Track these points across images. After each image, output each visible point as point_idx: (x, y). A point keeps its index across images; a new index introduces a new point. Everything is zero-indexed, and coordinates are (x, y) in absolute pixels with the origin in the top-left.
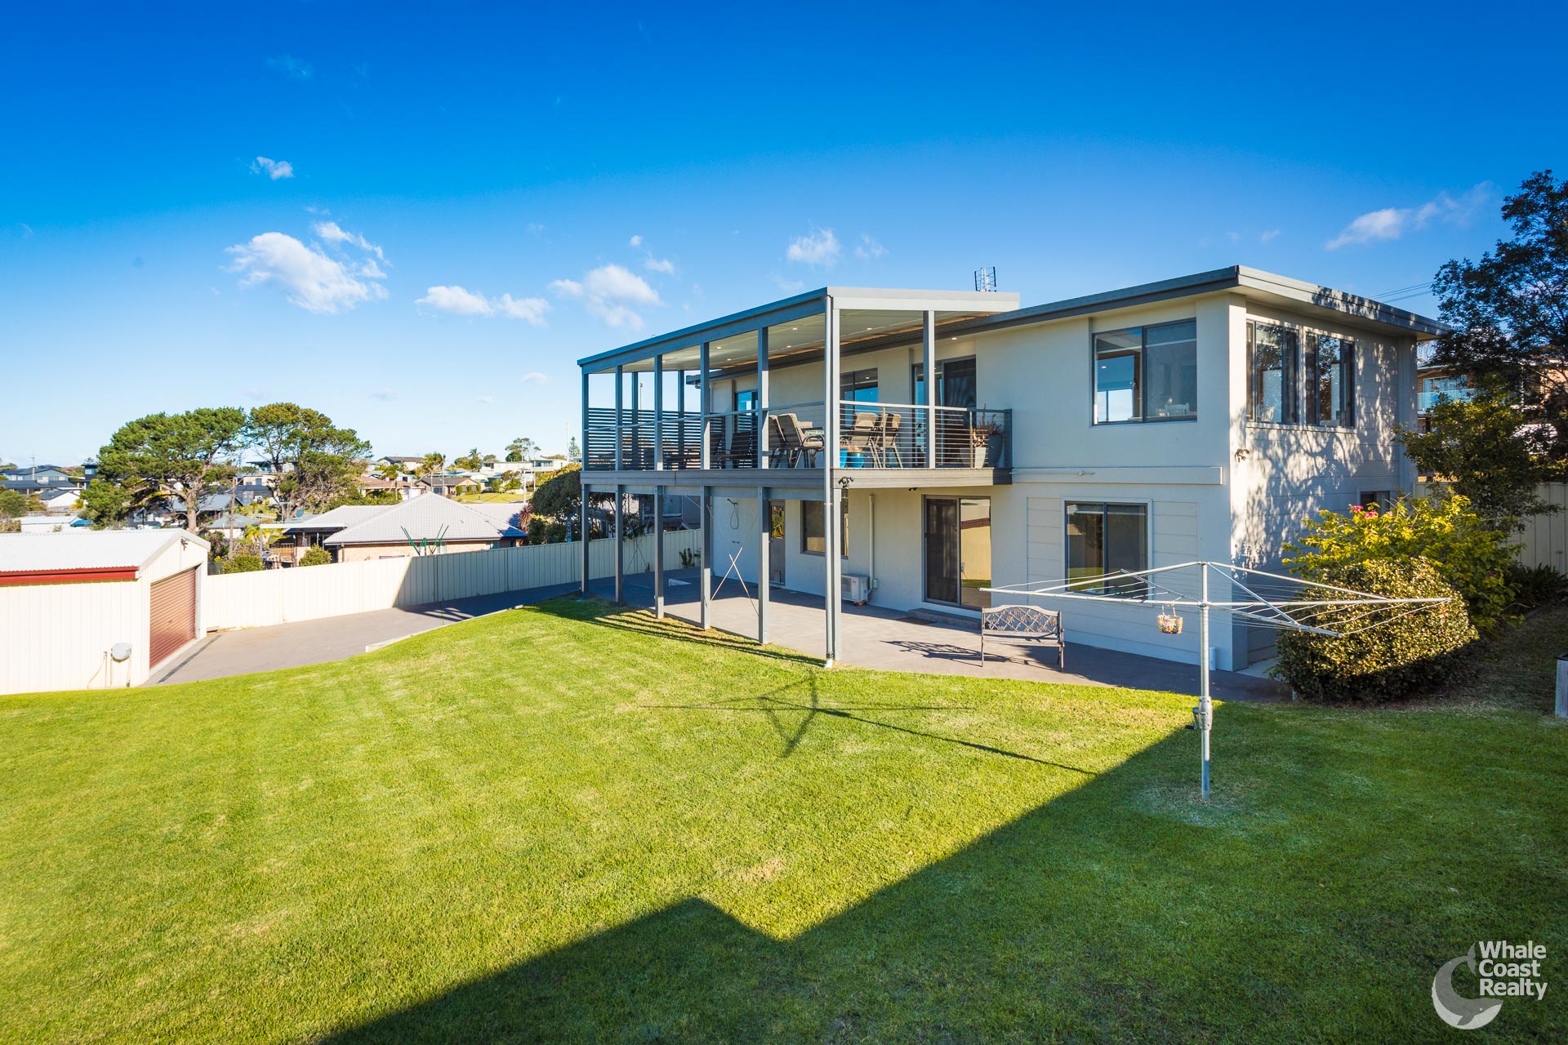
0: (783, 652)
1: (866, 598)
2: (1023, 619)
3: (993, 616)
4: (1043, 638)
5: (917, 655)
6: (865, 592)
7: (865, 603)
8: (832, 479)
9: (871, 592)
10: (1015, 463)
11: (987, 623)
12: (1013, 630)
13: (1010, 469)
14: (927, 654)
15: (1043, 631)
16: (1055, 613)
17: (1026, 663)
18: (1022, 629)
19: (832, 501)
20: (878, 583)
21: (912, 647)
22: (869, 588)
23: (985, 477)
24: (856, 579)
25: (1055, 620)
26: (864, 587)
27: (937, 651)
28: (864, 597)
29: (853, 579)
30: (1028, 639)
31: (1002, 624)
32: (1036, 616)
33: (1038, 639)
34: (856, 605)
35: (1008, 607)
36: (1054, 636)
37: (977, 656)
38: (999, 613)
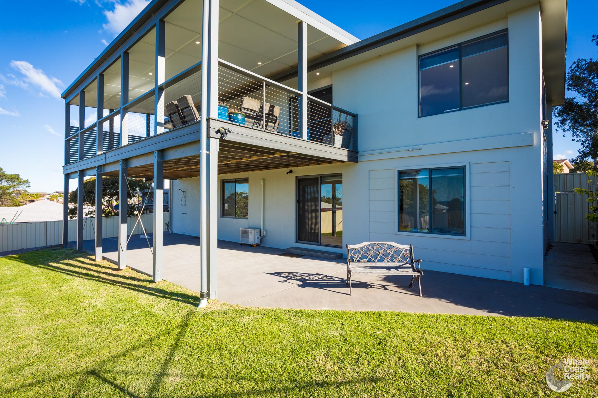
0: (170, 290)
1: (259, 242)
2: (381, 253)
3: (356, 251)
4: (399, 267)
5: (293, 285)
6: (258, 238)
7: (258, 245)
8: (208, 128)
9: (262, 238)
10: (360, 149)
11: (352, 257)
12: (374, 262)
13: (357, 152)
14: (301, 283)
15: (399, 262)
16: (408, 247)
17: (384, 287)
18: (381, 260)
19: (208, 149)
20: (267, 232)
21: (289, 277)
22: (260, 236)
23: (343, 155)
24: (253, 231)
25: (408, 252)
26: (257, 235)
27: (309, 279)
28: (257, 241)
29: (250, 230)
30: (388, 268)
31: (364, 257)
32: (393, 250)
33: (396, 268)
34: (252, 246)
35: (369, 243)
36: (408, 265)
37: (344, 284)
38: (362, 249)
